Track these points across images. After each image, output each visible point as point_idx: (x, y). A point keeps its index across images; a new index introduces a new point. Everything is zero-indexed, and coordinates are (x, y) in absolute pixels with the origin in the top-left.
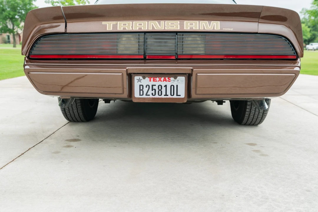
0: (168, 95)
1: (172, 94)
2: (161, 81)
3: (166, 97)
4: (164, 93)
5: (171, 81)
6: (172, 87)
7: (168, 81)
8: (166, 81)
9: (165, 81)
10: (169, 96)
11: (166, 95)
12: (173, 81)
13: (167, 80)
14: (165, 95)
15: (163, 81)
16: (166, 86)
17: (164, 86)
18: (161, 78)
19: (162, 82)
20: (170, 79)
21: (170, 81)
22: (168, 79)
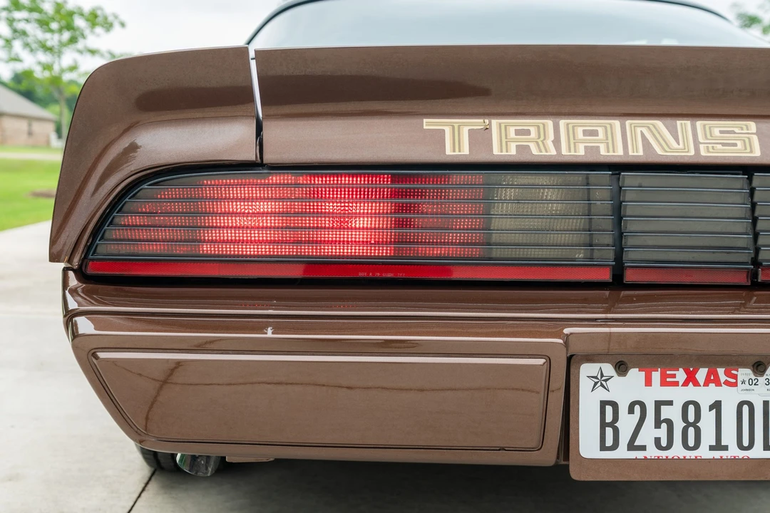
0: (726, 448)
1: (746, 443)
2: (696, 384)
3: (717, 454)
4: (708, 437)
5: (739, 383)
6: (746, 409)
7: (727, 383)
8: (718, 384)
9: (712, 385)
10: (734, 452)
11: (718, 446)
12: (747, 386)
13: (723, 378)
14: (712, 448)
15: (706, 384)
16: (717, 406)
17: (711, 408)
18: (695, 371)
19: (702, 389)
20: (735, 377)
21: (735, 385)
22: (727, 373)
